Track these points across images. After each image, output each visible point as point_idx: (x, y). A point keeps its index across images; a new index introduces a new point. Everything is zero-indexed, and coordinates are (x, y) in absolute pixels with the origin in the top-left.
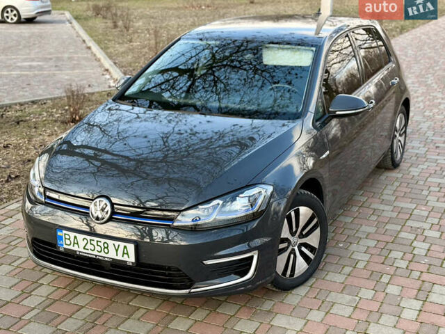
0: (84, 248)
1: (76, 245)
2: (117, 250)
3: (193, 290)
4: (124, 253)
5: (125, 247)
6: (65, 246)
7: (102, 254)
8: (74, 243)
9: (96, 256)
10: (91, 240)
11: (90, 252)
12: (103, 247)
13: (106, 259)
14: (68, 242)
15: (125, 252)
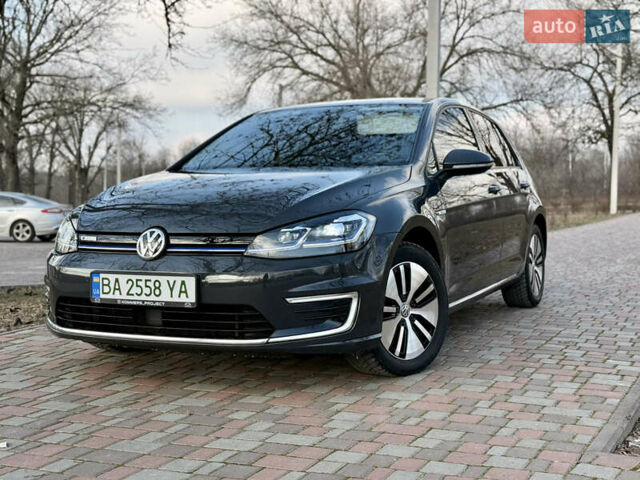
0: (128, 294)
1: (117, 292)
2: (172, 289)
3: (271, 340)
4: (181, 292)
5: (183, 283)
6: (102, 296)
7: (153, 298)
8: (115, 289)
9: (143, 302)
10: (137, 280)
11: (136, 297)
12: (153, 288)
13: (157, 304)
14: (106, 289)
15: (183, 289)
